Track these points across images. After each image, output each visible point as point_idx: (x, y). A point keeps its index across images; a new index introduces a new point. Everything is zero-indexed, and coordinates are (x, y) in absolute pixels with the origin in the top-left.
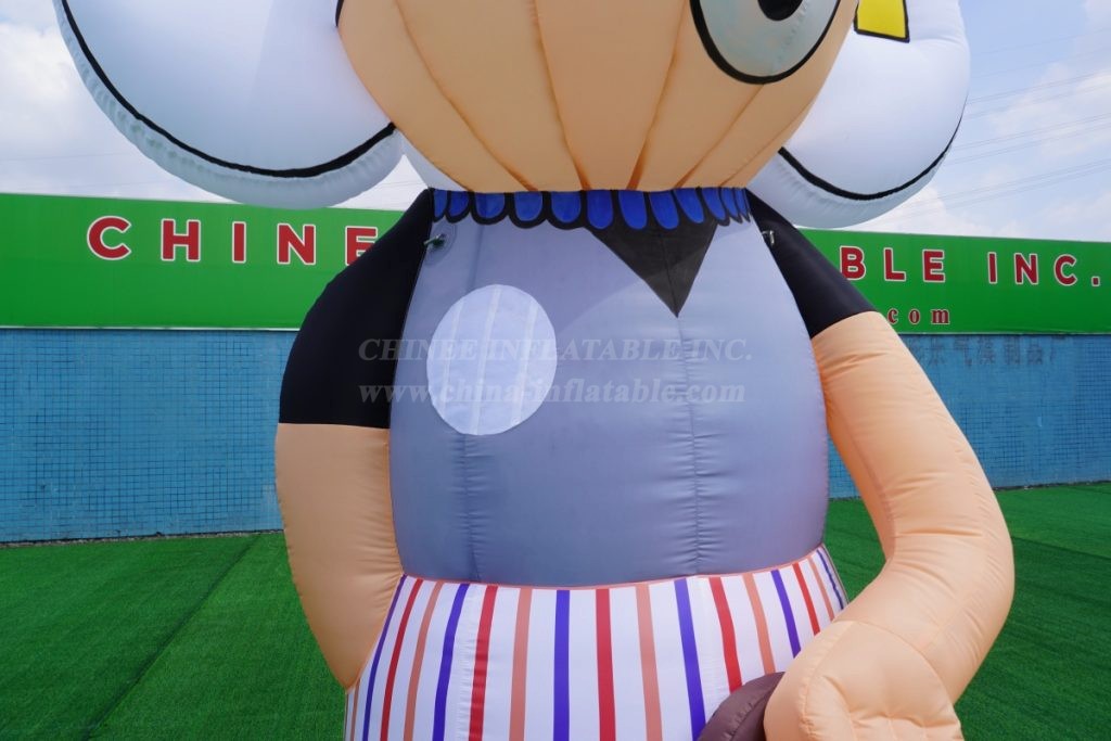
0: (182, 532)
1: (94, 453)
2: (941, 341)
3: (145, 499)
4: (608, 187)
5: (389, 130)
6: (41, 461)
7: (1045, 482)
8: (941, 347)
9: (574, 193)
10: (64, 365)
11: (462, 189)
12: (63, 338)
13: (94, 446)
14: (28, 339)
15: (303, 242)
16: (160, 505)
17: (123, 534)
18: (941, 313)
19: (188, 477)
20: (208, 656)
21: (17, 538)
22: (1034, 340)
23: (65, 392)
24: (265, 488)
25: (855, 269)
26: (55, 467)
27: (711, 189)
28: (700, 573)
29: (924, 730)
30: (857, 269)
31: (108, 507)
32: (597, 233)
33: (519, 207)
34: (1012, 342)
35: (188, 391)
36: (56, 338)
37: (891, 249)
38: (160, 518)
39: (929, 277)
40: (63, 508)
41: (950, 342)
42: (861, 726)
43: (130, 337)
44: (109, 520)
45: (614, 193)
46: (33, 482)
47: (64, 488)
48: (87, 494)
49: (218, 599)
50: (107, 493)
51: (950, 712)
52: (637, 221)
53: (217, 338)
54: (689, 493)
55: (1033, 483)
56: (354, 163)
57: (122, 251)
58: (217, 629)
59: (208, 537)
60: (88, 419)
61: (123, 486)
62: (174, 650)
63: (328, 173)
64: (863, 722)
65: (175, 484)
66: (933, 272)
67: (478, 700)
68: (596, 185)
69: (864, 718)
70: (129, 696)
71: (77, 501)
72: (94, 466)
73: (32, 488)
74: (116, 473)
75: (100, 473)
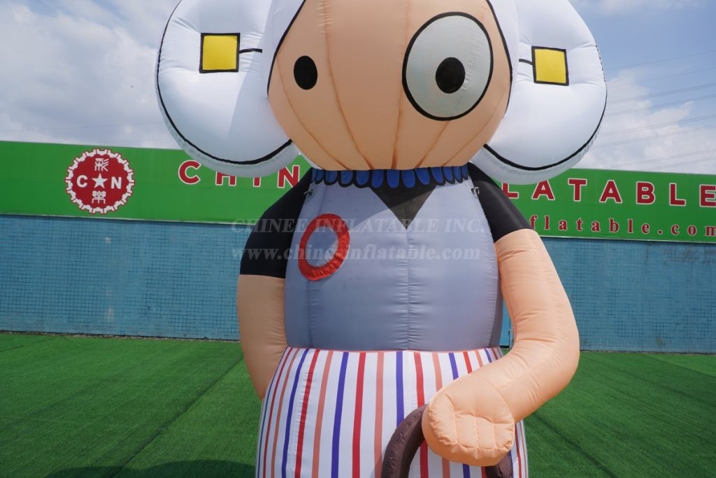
0: (219, 338)
1: (175, 290)
2: (712, 248)
3: (200, 318)
4: (382, 168)
5: (289, 142)
6: (149, 293)
9: (366, 171)
10: (163, 241)
11: (321, 169)
13: (175, 287)
14: (146, 227)
15: (292, 176)
16: (207, 322)
17: (187, 336)
19: (223, 307)
20: (222, 403)
21: (135, 334)
23: (162, 256)
26: (156, 297)
27: (437, 168)
28: (410, 349)
29: (493, 424)
30: (648, 197)
31: (181, 321)
32: (374, 190)
33: (343, 177)
35: (226, 258)
37: (675, 184)
38: (207, 329)
39: (704, 203)
40: (158, 320)
42: (458, 417)
44: (180, 328)
45: (385, 171)
46: (144, 304)
47: (159, 308)
48: (170, 313)
49: (232, 375)
50: (181, 313)
51: (510, 418)
52: (394, 184)
53: (242, 229)
54: (406, 311)
56: (274, 158)
57: (196, 179)
58: (229, 390)
59: (232, 342)
60: (173, 271)
61: (189, 310)
62: (205, 398)
63: (262, 163)
64: (459, 416)
65: (216, 311)
66: (707, 200)
67: (306, 399)
68: (376, 167)
69: (462, 414)
70: (180, 418)
71: (165, 316)
72: (175, 298)
73: (144, 308)
74: (186, 302)
75: (178, 302)
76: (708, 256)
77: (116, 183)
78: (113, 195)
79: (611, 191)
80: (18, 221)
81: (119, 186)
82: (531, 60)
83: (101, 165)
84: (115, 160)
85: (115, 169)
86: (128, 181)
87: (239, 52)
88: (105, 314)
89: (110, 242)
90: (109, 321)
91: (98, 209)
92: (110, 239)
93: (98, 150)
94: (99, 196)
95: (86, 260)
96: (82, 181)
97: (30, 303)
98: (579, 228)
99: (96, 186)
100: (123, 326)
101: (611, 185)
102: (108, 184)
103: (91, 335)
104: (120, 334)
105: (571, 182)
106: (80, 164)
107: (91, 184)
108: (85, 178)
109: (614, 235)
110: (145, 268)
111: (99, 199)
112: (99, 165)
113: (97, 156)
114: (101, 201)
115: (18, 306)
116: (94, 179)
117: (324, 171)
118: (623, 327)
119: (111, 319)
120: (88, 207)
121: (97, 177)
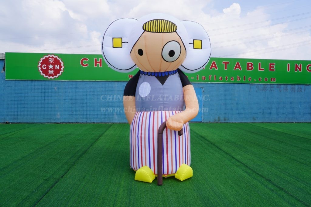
0: (98, 122)
1: (82, 106)
2: (273, 86)
3: (91, 115)
5: (135, 65)
6: (72, 107)
7: (300, 121)
8: (273, 87)
9: (154, 72)
10: (76, 88)
12: (76, 82)
13: (82, 104)
16: (94, 116)
17: (87, 122)
18: (273, 79)
20: (107, 139)
21: (68, 122)
22: (300, 86)
23: (76, 93)
24: (115, 114)
25: (251, 68)
26: (75, 108)
31: (84, 117)
32: (156, 77)
33: (148, 74)
34: (293, 86)
36: (74, 82)
37: (261, 63)
38: (94, 119)
39: (270, 70)
40: (76, 116)
41: (276, 86)
43: (88, 83)
44: (84, 119)
45: (158, 72)
47: (76, 112)
48: (81, 114)
50: (84, 114)
53: (105, 83)
54: (163, 103)
55: (297, 121)
56: (132, 68)
57: (87, 65)
58: (108, 136)
59: (103, 123)
60: (80, 99)
61: (87, 112)
63: (129, 70)
65: (97, 113)
66: (272, 68)
68: (156, 72)
70: (96, 142)
71: (79, 115)
72: (82, 108)
73: (71, 112)
74: (86, 110)
75: (83, 110)
76: (271, 88)
77: (57, 67)
78: (56, 72)
79: (238, 66)
80: (21, 82)
81: (58, 68)
82: (193, 43)
83: (51, 60)
84: (56, 58)
85: (56, 62)
86: (61, 66)
87: (122, 43)
88: (56, 115)
89: (56, 89)
90: (58, 118)
91: (51, 77)
92: (56, 88)
93: (49, 55)
94: (51, 72)
95: (48, 96)
96: (44, 67)
97: (28, 112)
98: (226, 80)
99: (50, 68)
100: (64, 119)
101: (238, 64)
102: (54, 67)
103: (52, 123)
104: (62, 122)
105: (224, 63)
106: (43, 60)
107: (48, 68)
108: (46, 66)
109: (239, 81)
110: (70, 98)
111: (51, 73)
112: (50, 61)
113: (49, 57)
114: (52, 74)
115: (24, 114)
116: (49, 66)
117: (144, 72)
118: (241, 114)
119: (59, 117)
120: (47, 76)
121: (50, 65)
